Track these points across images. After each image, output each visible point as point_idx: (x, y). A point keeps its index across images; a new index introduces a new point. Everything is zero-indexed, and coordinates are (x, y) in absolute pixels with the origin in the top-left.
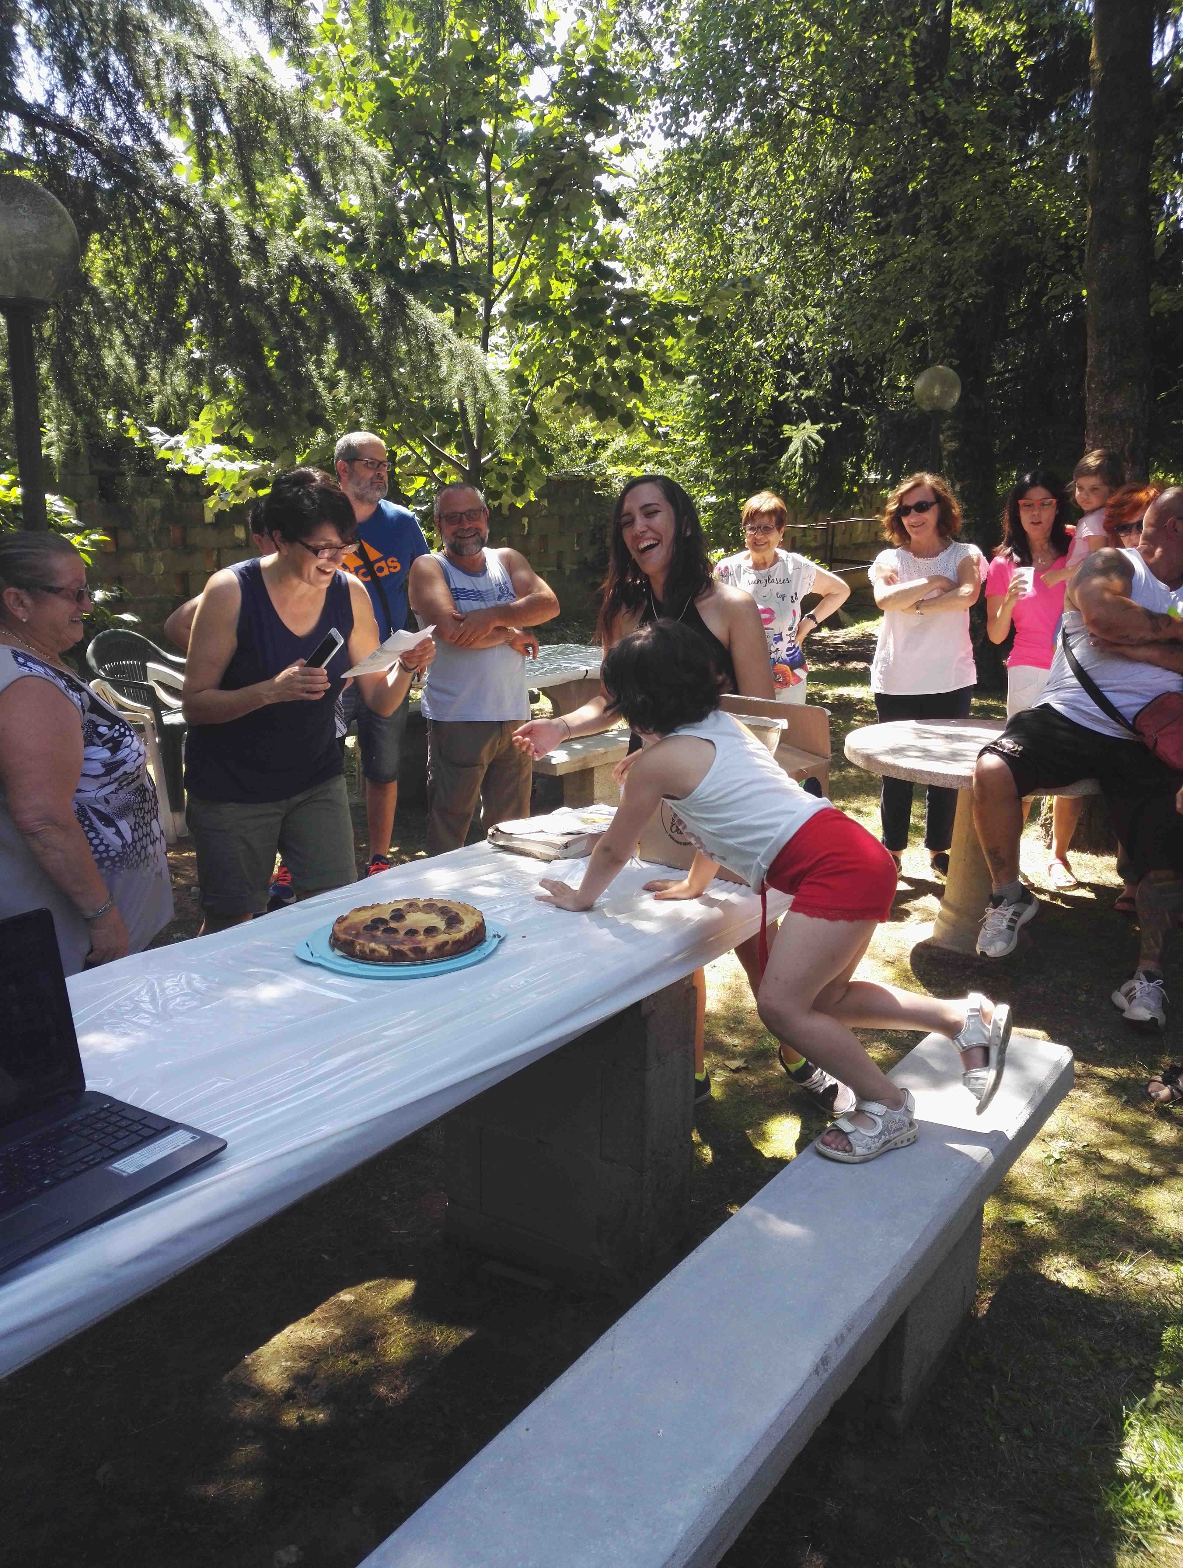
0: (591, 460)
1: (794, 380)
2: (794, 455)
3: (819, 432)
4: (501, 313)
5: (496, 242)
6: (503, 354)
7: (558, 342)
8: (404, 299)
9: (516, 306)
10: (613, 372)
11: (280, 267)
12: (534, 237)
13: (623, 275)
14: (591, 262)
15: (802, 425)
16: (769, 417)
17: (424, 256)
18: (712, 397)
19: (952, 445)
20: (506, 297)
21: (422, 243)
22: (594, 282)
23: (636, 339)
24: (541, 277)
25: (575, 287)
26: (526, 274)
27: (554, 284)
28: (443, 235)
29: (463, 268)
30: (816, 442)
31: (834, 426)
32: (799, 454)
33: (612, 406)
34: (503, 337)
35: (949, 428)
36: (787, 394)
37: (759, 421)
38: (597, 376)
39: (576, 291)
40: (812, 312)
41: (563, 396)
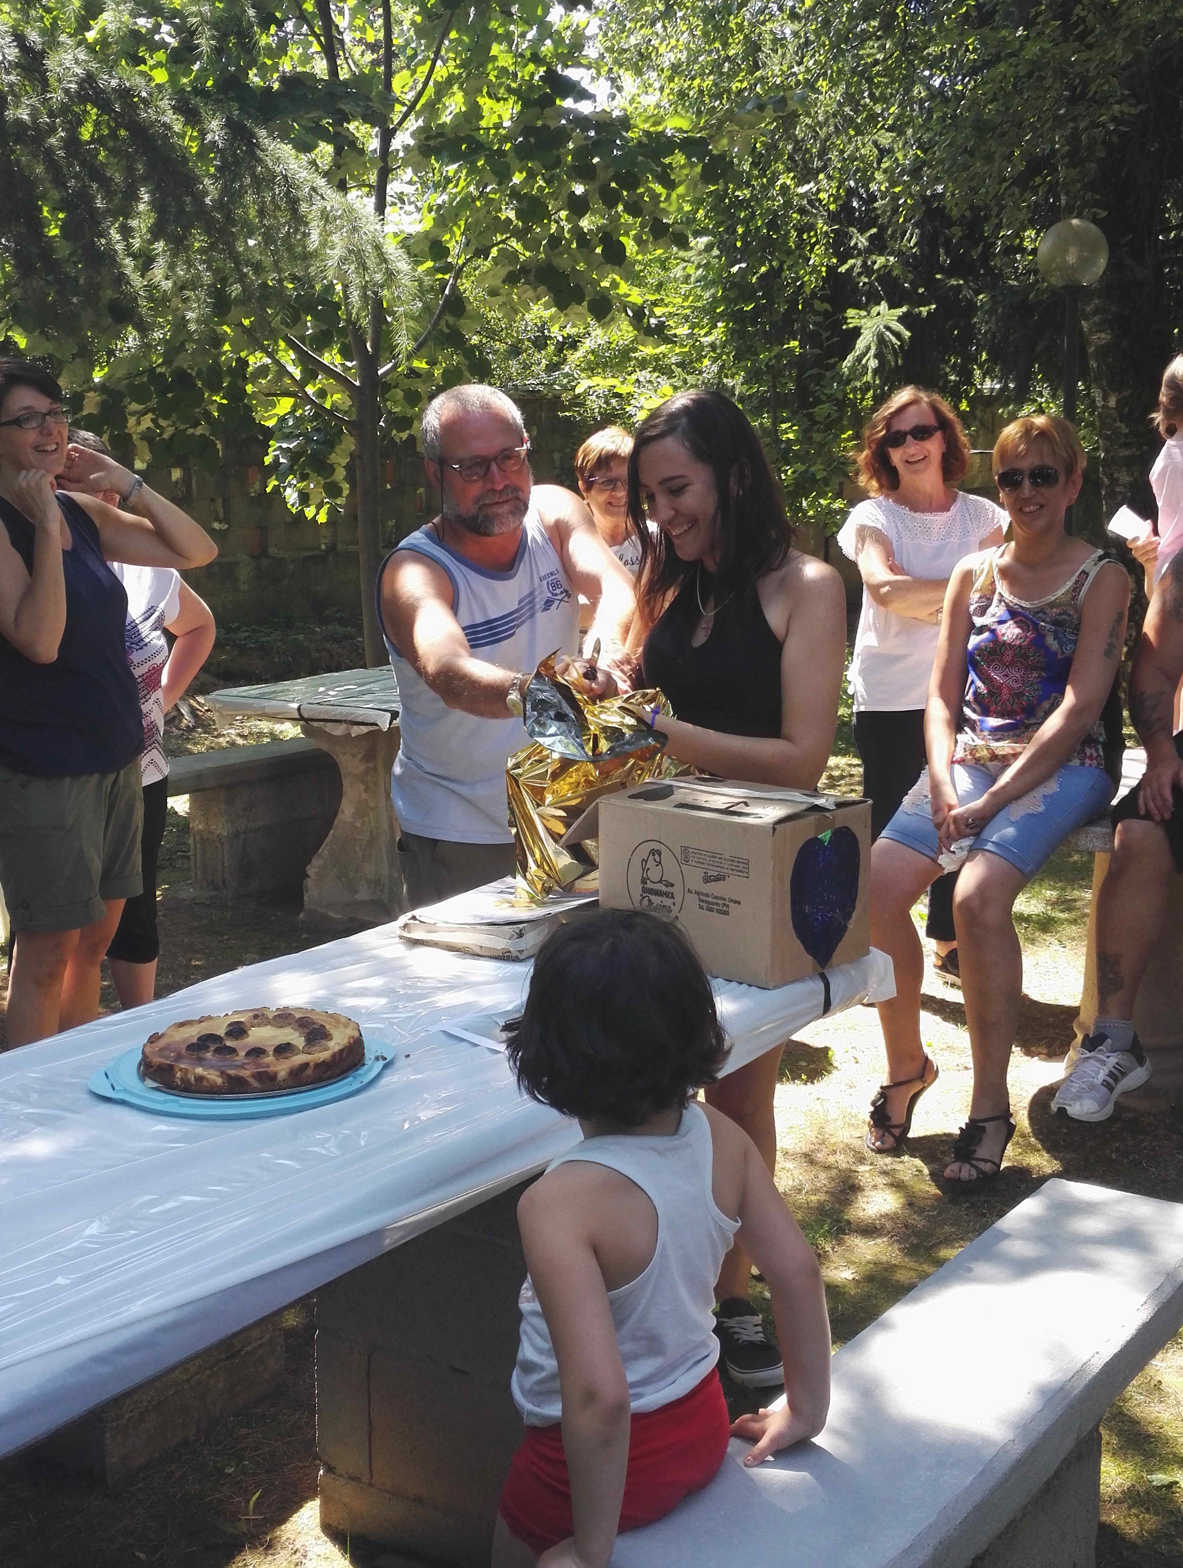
0: (552, 367)
1: (862, 241)
2: (864, 354)
3: (901, 320)
4: (406, 148)
5: (397, 41)
6: (412, 208)
7: (494, 191)
8: (253, 135)
9: (428, 138)
10: (579, 234)
11: (67, 91)
12: (453, 35)
13: (591, 89)
14: (542, 70)
15: (875, 310)
16: (823, 299)
17: (286, 65)
18: (735, 269)
19: (1103, 338)
20: (414, 124)
21: (282, 48)
22: (547, 102)
23: (613, 185)
24: (466, 94)
25: (518, 108)
26: (443, 89)
27: (486, 103)
28: (314, 34)
29: (345, 83)
30: (898, 335)
31: (924, 310)
32: (872, 352)
33: (577, 286)
34: (410, 183)
35: (1096, 312)
36: (851, 262)
37: (807, 303)
38: (555, 241)
39: (520, 113)
40: (885, 139)
41: (504, 272)
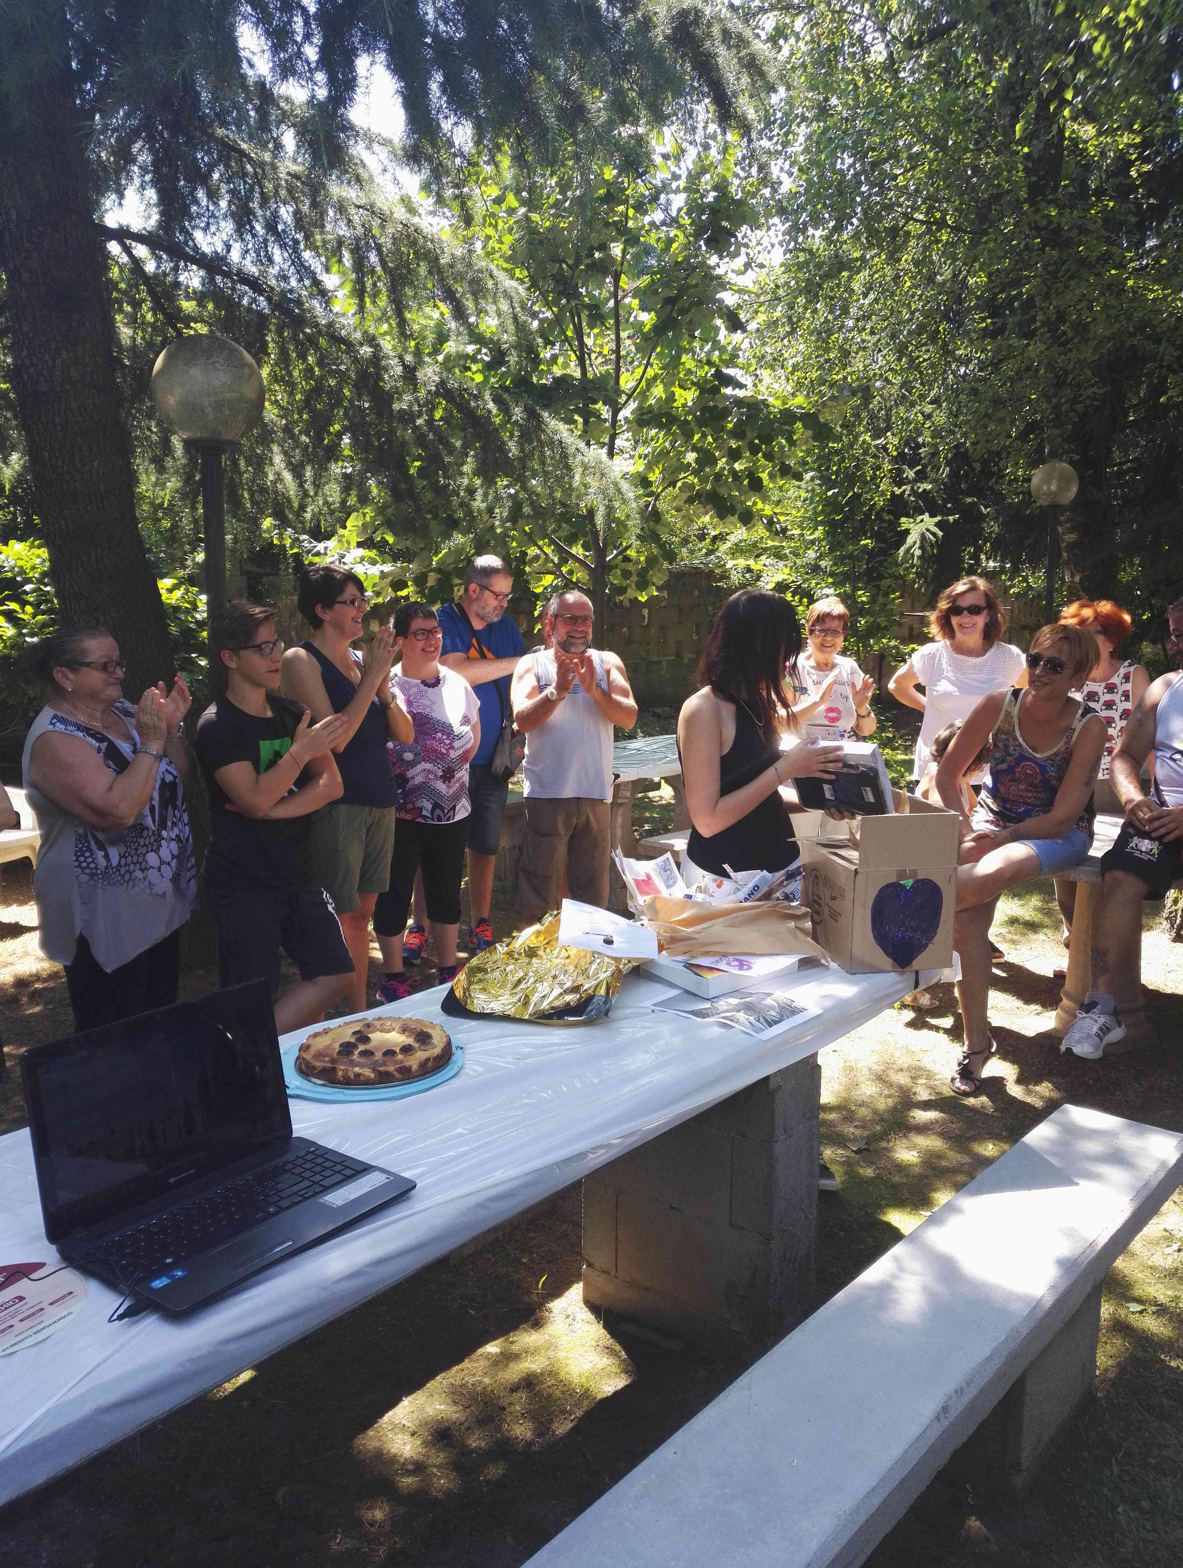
0: (710, 552)
1: (911, 474)
2: (912, 547)
3: (937, 525)
4: (626, 419)
5: (623, 353)
6: (627, 456)
7: (681, 446)
8: (540, 416)
9: (642, 413)
10: (734, 473)
12: (659, 349)
13: (743, 381)
14: (713, 370)
15: (919, 518)
16: (887, 512)
17: (556, 371)
18: (830, 493)
19: (1071, 537)
20: (632, 405)
21: (554, 358)
22: (715, 390)
23: (757, 441)
24: (665, 386)
25: (697, 393)
26: (651, 383)
27: (678, 391)
28: (573, 350)
29: (592, 381)
30: (934, 534)
31: (951, 518)
32: (917, 545)
33: (732, 505)
34: (627, 440)
35: (1068, 521)
36: (904, 487)
37: (878, 515)
38: (718, 476)
39: (698, 397)
40: (928, 409)
41: (685, 496)
